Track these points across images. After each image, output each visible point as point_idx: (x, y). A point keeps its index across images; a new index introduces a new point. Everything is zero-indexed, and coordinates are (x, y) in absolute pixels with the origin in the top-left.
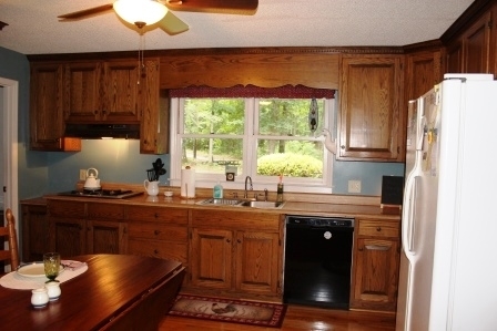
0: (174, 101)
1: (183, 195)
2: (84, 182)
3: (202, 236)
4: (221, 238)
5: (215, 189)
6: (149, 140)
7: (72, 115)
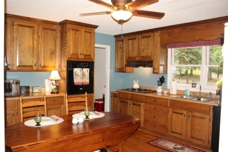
0: (169, 50)
1: (171, 93)
2: (133, 85)
3: (173, 112)
4: (182, 114)
5: (186, 91)
6: (156, 68)
7: (129, 58)
